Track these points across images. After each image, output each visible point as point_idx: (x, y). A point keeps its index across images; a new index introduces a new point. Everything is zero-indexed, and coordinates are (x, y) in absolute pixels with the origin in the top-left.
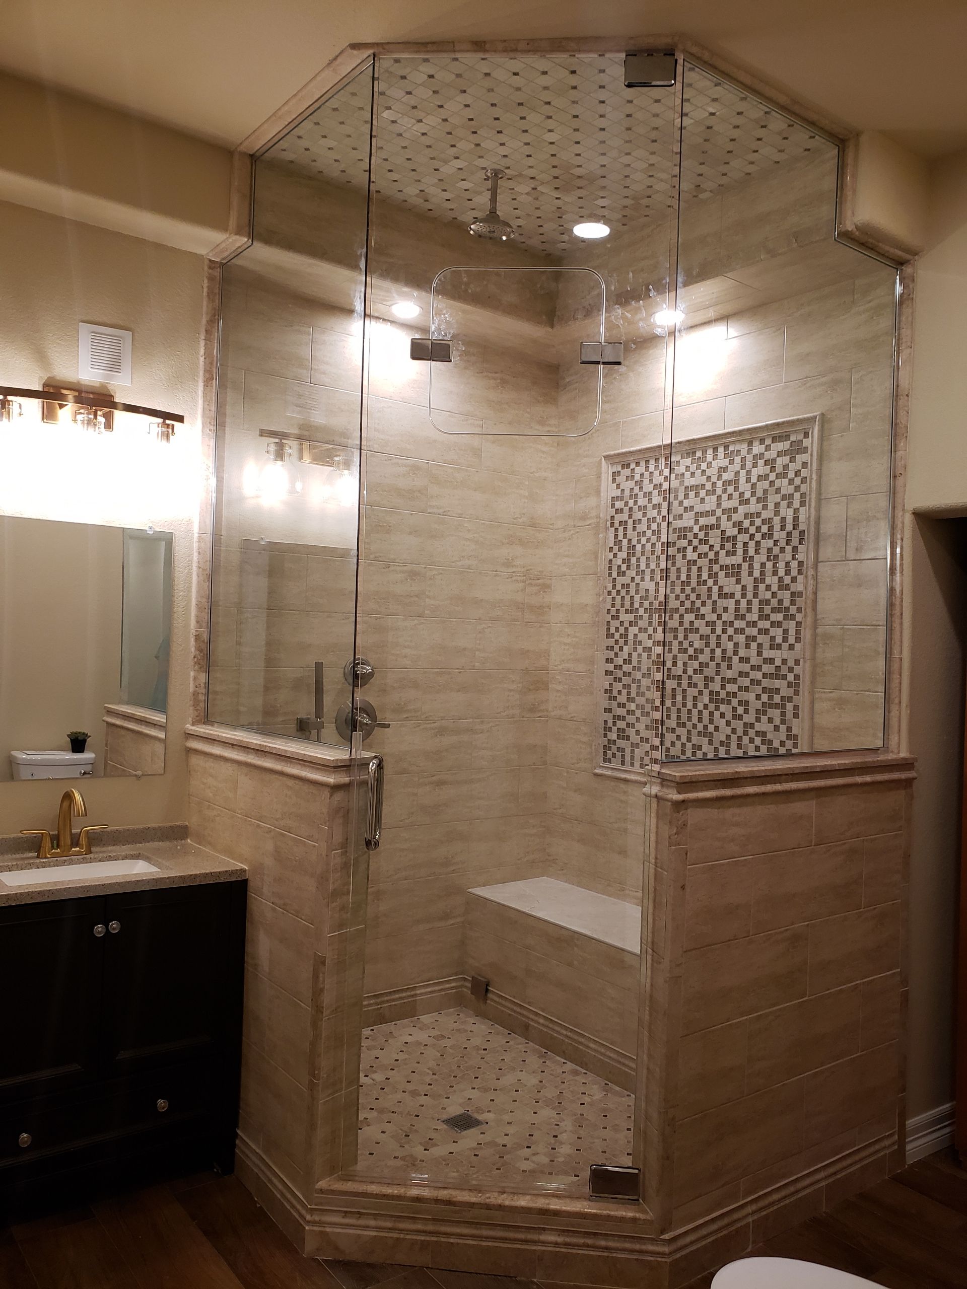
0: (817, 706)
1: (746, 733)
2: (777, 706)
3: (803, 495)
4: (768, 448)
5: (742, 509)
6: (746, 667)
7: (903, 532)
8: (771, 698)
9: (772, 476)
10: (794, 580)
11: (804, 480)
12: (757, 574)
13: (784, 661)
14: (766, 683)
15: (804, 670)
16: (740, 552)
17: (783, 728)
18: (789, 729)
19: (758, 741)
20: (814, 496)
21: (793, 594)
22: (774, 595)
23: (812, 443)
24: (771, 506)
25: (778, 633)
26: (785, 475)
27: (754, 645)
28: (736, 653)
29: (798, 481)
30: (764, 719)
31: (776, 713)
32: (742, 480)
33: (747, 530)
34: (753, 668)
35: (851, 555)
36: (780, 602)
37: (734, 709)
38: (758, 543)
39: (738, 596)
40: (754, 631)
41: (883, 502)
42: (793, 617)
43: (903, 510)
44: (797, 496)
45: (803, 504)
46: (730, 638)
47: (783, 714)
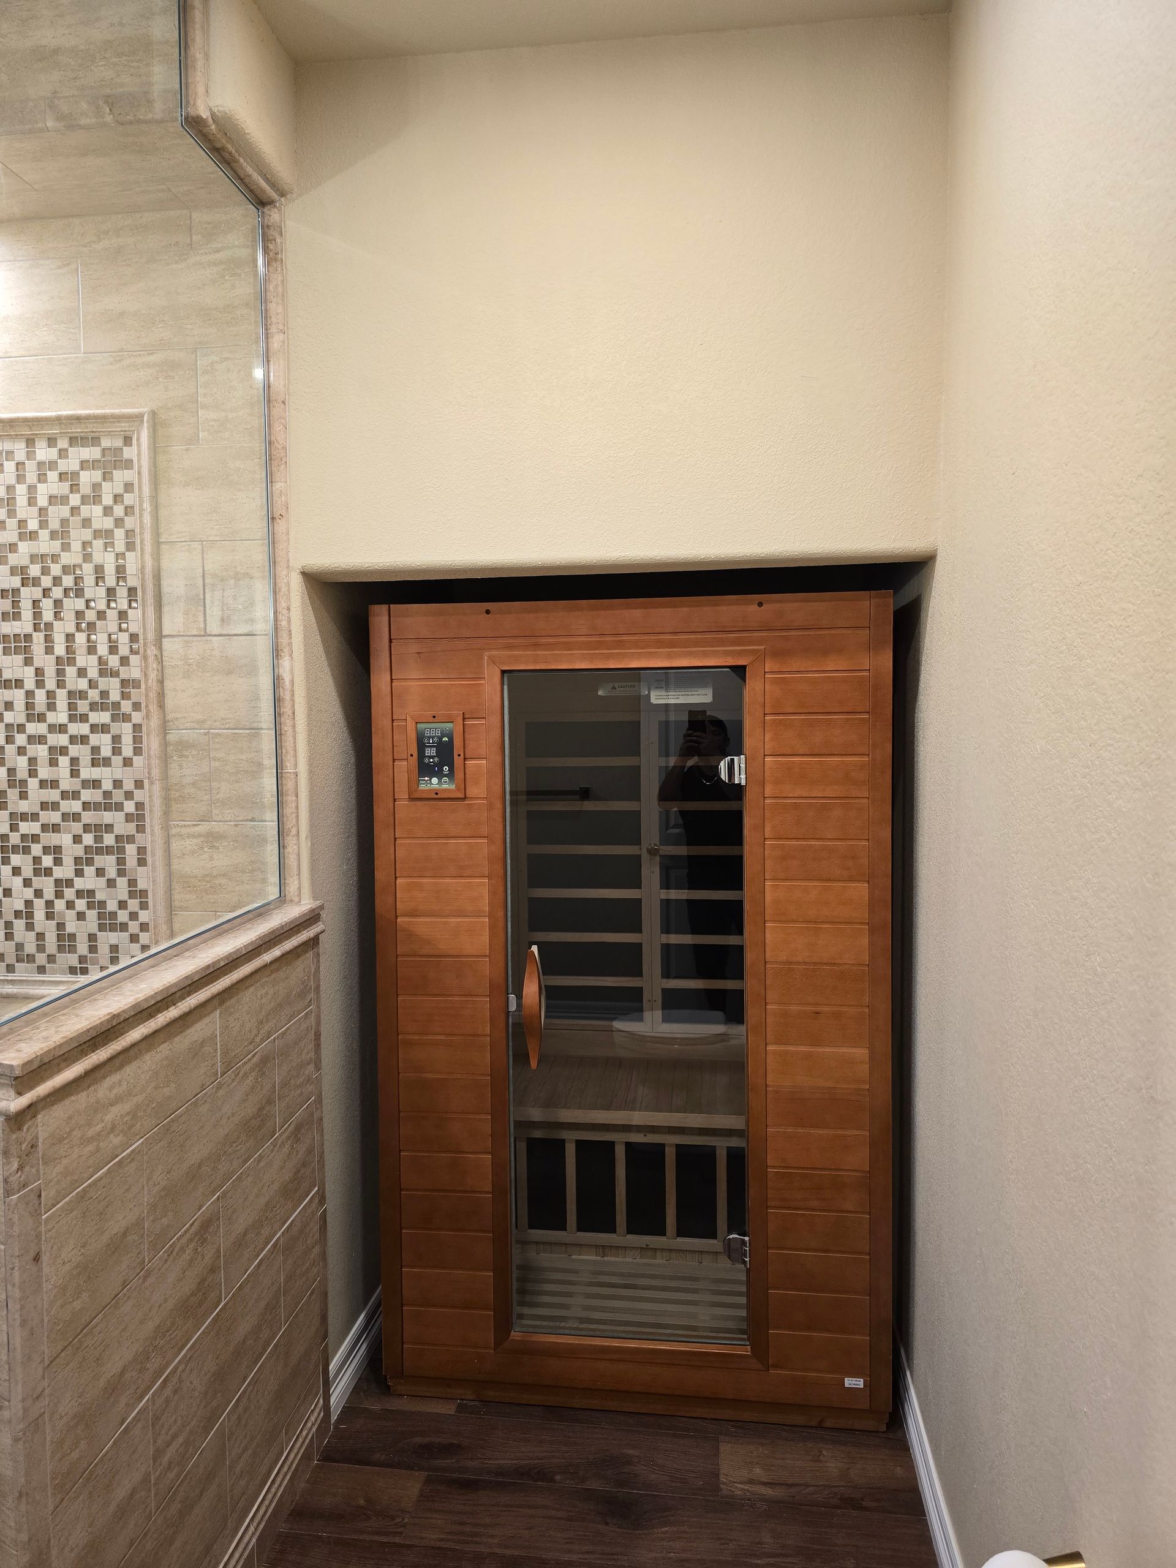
0: (176, 846)
1: (59, 895)
2: (109, 850)
3: (129, 533)
4: (63, 453)
5: (24, 547)
6: (54, 795)
7: (289, 599)
8: (98, 839)
9: (75, 500)
10: (124, 661)
11: (129, 510)
12: (60, 650)
13: (117, 784)
14: (88, 817)
15: (152, 796)
16: (27, 614)
17: (122, 882)
18: (132, 883)
19: (81, 904)
20: (148, 536)
21: (124, 683)
22: (92, 684)
23: (139, 455)
24: (76, 546)
25: (104, 741)
26: (96, 499)
27: (64, 761)
28: (33, 773)
29: (119, 510)
30: (89, 871)
31: (108, 862)
32: (21, 500)
33: (36, 582)
34: (64, 795)
35: (214, 627)
36: (104, 694)
37: (37, 860)
38: (58, 603)
39: (30, 684)
40: (63, 740)
41: (259, 556)
42: (127, 718)
43: (288, 567)
44: (119, 534)
45: (130, 546)
46: (21, 751)
47: (121, 861)
